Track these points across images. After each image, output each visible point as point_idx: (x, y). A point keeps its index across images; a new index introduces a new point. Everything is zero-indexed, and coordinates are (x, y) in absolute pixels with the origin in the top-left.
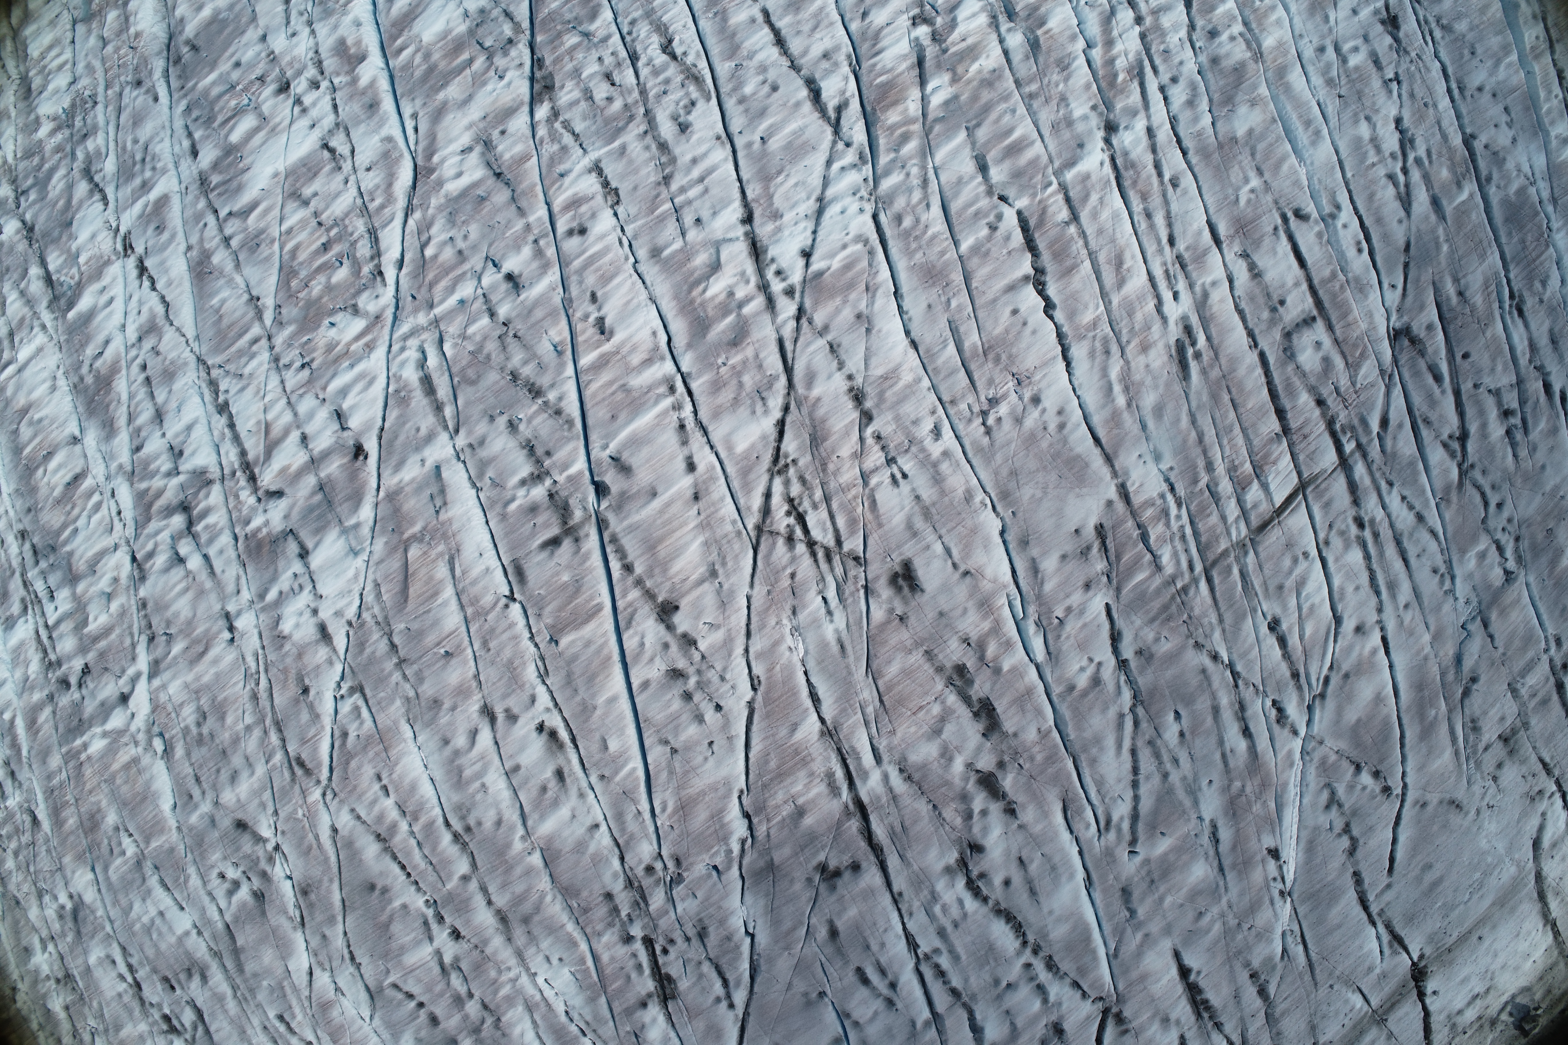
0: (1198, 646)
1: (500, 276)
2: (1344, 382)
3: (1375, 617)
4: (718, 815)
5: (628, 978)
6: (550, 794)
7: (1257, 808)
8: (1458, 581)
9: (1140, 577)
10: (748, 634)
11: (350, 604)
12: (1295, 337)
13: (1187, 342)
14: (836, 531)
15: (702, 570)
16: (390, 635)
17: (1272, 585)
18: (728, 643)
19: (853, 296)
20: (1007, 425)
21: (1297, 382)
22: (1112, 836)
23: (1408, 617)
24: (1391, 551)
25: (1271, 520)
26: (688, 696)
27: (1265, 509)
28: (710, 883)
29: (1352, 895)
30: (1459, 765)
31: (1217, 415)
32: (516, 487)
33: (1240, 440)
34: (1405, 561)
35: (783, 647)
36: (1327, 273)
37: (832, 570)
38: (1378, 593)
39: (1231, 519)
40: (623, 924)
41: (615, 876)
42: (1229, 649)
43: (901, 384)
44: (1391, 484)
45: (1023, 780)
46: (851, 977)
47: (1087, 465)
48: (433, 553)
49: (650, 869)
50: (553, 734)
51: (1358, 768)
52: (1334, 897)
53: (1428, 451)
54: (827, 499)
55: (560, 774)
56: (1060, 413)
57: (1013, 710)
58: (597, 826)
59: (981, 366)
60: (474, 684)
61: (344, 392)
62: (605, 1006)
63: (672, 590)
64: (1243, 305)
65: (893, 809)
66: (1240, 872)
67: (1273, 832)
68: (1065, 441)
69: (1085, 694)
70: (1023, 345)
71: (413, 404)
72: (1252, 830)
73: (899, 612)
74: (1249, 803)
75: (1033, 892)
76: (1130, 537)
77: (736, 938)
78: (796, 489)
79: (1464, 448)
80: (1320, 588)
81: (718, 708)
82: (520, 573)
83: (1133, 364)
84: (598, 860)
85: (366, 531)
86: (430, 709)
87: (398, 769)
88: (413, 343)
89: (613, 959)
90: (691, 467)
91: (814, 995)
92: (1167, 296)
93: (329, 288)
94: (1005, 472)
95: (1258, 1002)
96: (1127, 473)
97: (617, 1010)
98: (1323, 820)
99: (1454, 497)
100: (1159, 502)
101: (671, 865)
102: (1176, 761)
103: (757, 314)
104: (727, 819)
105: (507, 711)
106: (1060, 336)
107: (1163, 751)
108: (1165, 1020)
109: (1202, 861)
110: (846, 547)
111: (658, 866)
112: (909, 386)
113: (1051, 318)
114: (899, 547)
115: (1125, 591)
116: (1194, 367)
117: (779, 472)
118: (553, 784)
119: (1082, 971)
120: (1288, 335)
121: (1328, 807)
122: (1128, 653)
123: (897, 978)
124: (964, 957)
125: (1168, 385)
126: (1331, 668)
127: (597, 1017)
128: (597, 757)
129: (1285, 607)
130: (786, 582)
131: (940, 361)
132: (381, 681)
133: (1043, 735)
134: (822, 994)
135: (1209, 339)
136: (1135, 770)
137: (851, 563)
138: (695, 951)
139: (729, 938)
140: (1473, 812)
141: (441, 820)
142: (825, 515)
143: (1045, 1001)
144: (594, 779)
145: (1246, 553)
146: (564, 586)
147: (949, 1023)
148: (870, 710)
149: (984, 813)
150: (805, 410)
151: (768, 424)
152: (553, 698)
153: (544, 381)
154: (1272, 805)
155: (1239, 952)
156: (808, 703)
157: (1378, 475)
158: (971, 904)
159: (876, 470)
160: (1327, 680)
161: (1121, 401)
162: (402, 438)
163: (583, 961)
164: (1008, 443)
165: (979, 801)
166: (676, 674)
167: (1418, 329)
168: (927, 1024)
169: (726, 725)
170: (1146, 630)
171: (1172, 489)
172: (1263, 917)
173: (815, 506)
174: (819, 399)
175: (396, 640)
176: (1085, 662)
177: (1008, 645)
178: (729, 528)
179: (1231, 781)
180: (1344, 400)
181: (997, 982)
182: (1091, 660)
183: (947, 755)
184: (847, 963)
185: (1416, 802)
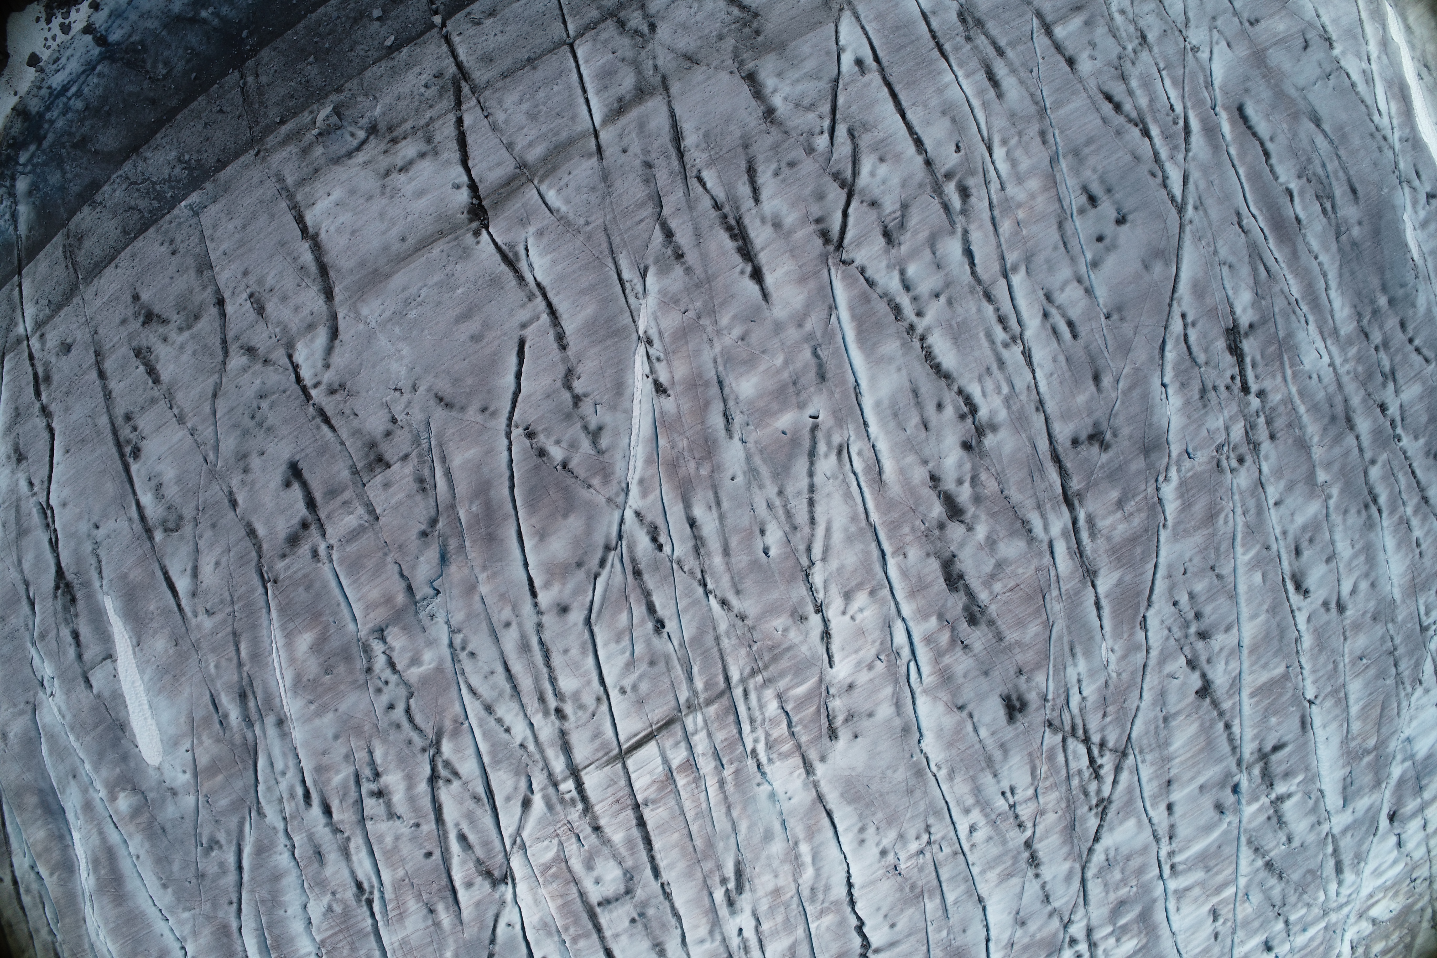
0: (742, 617)
1: (1276, 950)
2: (572, 848)
3: (545, 619)
4: (1186, 506)
5: (1262, 356)
6: (1307, 536)
7: (683, 444)
8: (446, 641)
9: (801, 690)
10: (1145, 666)
11: (1418, 700)
12: (622, 889)
13: (733, 894)
14: (1065, 750)
15: (1174, 723)
16: (1397, 674)
17: (661, 666)
18: (1163, 660)
19: (1026, 940)
20: (912, 833)
21: (623, 851)
22: (837, 439)
23: (507, 613)
24: (526, 683)
25: (660, 729)
26: (1198, 616)
27: (667, 740)
28: (1196, 442)
29: (569, 326)
30: (440, 445)
31: (709, 829)
32: (1296, 792)
33: (688, 805)
34: (507, 669)
35: (1119, 653)
36: (582, 943)
37: (1072, 718)
38: (541, 642)
39: (703, 734)
40: (1263, 407)
41: (1267, 458)
42: (710, 609)
43: (998, 870)
44: (522, 746)
45: (921, 509)
46: (1083, 330)
47: (842, 795)
48: (1359, 740)
49: (1241, 460)
50: (1298, 587)
51: (564, 465)
52: (590, 328)
53: (477, 771)
54: (1068, 777)
55: (1298, 552)
56: (863, 841)
57: (929, 579)
58: (1276, 504)
59: (928, 883)
60: (1348, 633)
61: (1395, 862)
62: (1279, 327)
63: (1198, 708)
64: (673, 921)
65: (1041, 495)
66: (700, 375)
67: (662, 413)
68: (861, 817)
69: (859, 586)
70: (890, 900)
71: (1351, 855)
72: (688, 420)
73: (1023, 678)
74: (691, 450)
75: (915, 393)
76: (805, 727)
77: (1177, 385)
78: (1093, 787)
79: (433, 769)
80: (609, 658)
81: (1175, 604)
82: (1303, 724)
83: (791, 879)
84: (1278, 473)
85: (1399, 757)
86: (1379, 613)
87: (1408, 562)
88: (1342, 900)
89: (1274, 376)
90: (1170, 807)
91: (1115, 317)
92: (749, 933)
93: (1387, 937)
94: (918, 794)
95: (673, 224)
96: (805, 785)
97: (1271, 323)
98: (605, 416)
99: (448, 725)
100: (774, 756)
101: (1224, 463)
102: (770, 506)
103: (1101, 926)
104: (1178, 502)
105: (1328, 610)
106: (852, 903)
107: (783, 518)
108: (777, 225)
109: (742, 397)
110: (1059, 737)
111: (1234, 463)
112: (991, 868)
113: (859, 918)
114: (1017, 736)
115: (815, 679)
116: (729, 871)
117: (1102, 800)
118: (1304, 544)
119: (865, 299)
120: (629, 892)
121: (600, 429)
122: (815, 620)
123: (1043, 324)
124: (982, 335)
125: (757, 858)
126: (596, 576)
127: (1287, 318)
128: (1269, 567)
129: (648, 643)
130: (1111, 709)
131: (962, 888)
132: (1408, 637)
133: (901, 552)
134: (1108, 317)
135: (711, 894)
136: (811, 503)
137: (1056, 722)
138: (1211, 376)
139: (1183, 385)
140: (422, 389)
141: (1384, 516)
142: (1073, 766)
143: (902, 272)
144: (1274, 547)
145: (688, 700)
146: (1275, 713)
147: (996, 267)
148: (1055, 593)
149: (960, 482)
150: (1076, 850)
151: (1107, 840)
152: (1294, 617)
153: (1263, 874)
154: (662, 442)
155: (697, 286)
156: (1104, 602)
157: (537, 756)
158: (975, 390)
159: (1026, 801)
160: (602, 563)
161: (804, 849)
162: (1364, 829)
163: (1295, 375)
164: (912, 818)
165: (964, 494)
166: (1203, 635)
167: (483, 886)
168: (1015, 269)
169: (1172, 588)
170: (796, 641)
171: (759, 765)
172: (672, 321)
173: (1080, 772)
174: (1065, 859)
175: (1393, 670)
176: (859, 617)
177: (928, 640)
178: (1149, 757)
179: (711, 477)
180: (572, 829)
181: (950, 302)
182: (853, 618)
183: (991, 543)
184: (1086, 347)
185: (494, 414)
